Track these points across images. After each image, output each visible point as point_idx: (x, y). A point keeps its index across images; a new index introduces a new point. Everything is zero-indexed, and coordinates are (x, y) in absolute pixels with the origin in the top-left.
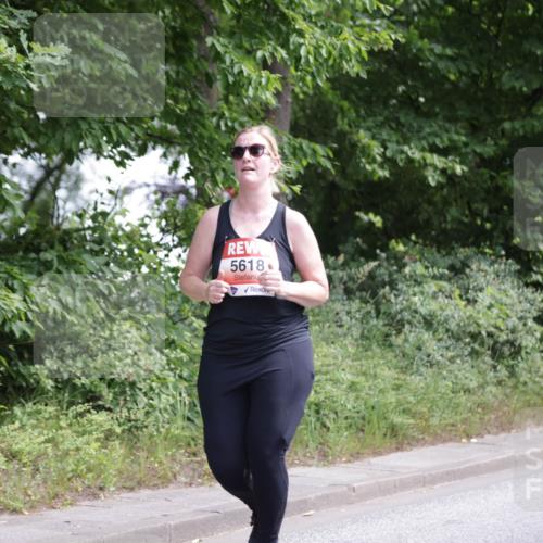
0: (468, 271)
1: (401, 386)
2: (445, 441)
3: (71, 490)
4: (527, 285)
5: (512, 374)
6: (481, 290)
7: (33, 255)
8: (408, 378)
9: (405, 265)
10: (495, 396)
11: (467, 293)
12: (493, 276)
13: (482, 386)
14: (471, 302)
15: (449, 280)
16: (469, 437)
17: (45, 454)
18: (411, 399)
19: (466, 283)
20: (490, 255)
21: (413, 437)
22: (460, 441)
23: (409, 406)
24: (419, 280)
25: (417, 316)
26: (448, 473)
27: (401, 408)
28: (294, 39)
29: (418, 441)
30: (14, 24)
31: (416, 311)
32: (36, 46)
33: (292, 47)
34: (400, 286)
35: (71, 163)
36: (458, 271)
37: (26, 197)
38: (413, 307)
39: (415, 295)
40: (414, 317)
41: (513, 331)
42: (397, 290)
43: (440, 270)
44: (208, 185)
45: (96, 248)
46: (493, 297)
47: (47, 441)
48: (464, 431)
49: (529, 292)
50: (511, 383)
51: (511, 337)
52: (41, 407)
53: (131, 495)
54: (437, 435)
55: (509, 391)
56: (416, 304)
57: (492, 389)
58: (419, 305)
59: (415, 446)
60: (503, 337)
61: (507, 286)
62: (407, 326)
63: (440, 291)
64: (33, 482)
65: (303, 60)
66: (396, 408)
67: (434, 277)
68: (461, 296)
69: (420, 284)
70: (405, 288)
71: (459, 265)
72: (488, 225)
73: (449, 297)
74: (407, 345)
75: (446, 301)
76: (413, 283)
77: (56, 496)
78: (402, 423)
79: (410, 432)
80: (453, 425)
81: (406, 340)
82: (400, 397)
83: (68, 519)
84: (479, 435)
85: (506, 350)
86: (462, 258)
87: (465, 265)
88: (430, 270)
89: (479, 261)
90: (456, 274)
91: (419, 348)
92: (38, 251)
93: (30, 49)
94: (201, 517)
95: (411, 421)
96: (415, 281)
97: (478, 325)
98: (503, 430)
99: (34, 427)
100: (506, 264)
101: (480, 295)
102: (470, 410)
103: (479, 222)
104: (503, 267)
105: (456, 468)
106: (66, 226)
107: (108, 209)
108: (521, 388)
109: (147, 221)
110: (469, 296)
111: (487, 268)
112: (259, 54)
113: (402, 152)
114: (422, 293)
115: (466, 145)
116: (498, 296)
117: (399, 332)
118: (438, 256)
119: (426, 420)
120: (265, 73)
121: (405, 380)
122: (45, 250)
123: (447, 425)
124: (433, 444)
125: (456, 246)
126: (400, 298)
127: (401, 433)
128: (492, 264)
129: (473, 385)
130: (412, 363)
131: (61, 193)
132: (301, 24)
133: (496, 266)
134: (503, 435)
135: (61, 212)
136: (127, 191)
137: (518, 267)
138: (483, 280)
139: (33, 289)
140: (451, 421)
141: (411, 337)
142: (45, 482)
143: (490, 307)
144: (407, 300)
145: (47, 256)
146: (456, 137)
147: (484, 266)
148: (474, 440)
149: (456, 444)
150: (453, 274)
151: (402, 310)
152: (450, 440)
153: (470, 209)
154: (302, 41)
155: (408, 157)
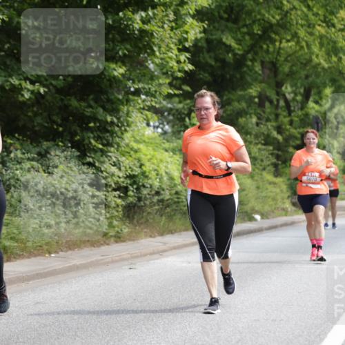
0: (48, 156)
1: (9, 223)
2: (35, 256)
4: (84, 164)
6: (57, 167)
8: (14, 219)
9: (11, 152)
11: (48, 169)
12: (63, 159)
15: (37, 161)
16: (50, 253)
18: (15, 231)
19: (48, 163)
20: (62, 146)
21: (17, 254)
22: (45, 256)
23: (14, 235)
24: (20, 161)
25: (19, 182)
26: (37, 274)
27: (9, 237)
29: (20, 255)
31: (18, 180)
34: (8, 164)
36: (43, 156)
38: (16, 177)
39: (17, 170)
40: (17, 183)
42: (6, 167)
43: (32, 155)
46: (64, 171)
48: (47, 250)
49: (85, 169)
54: (31, 252)
56: (17, 175)
58: (19, 176)
59: (18, 259)
61: (72, 164)
62: (13, 188)
63: (33, 167)
66: (6, 236)
67: (29, 159)
68: (44, 171)
69: (20, 163)
70: (11, 166)
71: (43, 152)
72: (61, 129)
73: (38, 171)
74: (13, 200)
75: (36, 173)
76: (16, 163)
78: (10, 246)
79: (15, 251)
80: (40, 246)
81: (12, 197)
82: (9, 230)
84: (56, 252)
86: (45, 148)
87: (47, 152)
88: (26, 155)
89: (55, 150)
90: (42, 158)
91: (20, 201)
95: (16, 244)
96: (17, 161)
98: (70, 249)
100: (71, 152)
101: (56, 170)
103: (55, 127)
104: (69, 153)
105: (42, 271)
110: (49, 171)
111: (60, 154)
113: (8, 81)
114: (21, 169)
116: (67, 170)
117: (8, 191)
118: (31, 146)
119: (25, 244)
121: (11, 220)
123: (37, 246)
124: (28, 257)
125: (42, 141)
126: (9, 172)
127: (9, 251)
128: (63, 151)
130: (16, 210)
133: (65, 153)
134: (70, 252)
137: (79, 154)
138: (57, 161)
140: (39, 244)
141: (15, 195)
144: (13, 173)
147: (58, 153)
148: (53, 255)
149: (42, 258)
150: (40, 157)
151: (9, 179)
152: (39, 255)
153: (50, 119)
155: (11, 84)
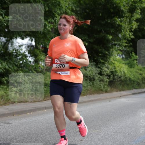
3: (8, 102)
4: (97, 67)
5: (93, 84)
6: (88, 68)
7: (3, 57)
10: (90, 88)
11: (85, 68)
13: (87, 86)
14: (86, 70)
16: (84, 95)
17: (4, 95)
22: (82, 96)
28: (55, 18)
30: (2, 13)
32: (6, 17)
33: (55, 20)
35: (11, 40)
37: (3, 46)
41: (94, 76)
44: (38, 45)
45: (15, 56)
46: (90, 69)
47: (5, 93)
49: (97, 69)
50: (93, 85)
51: (93, 77)
52: (4, 86)
53: (20, 104)
55: (92, 87)
57: (89, 87)
60: (92, 77)
61: (93, 67)
64: (2, 101)
65: (56, 22)
77: (6, 103)
83: (8, 107)
84: (86, 95)
85: (92, 79)
92: (4, 56)
93: (5, 17)
94: (33, 108)
97: (87, 74)
98: (91, 94)
99: (2, 90)
100: (93, 63)
102: (85, 91)
106: (10, 52)
107: (18, 49)
108: (94, 87)
109: (26, 51)
112: (49, 20)
115: (87, 39)
116: (91, 69)
120: (50, 24)
122: (6, 56)
129: (85, 86)
131: (10, 45)
132: (57, 15)
134: (90, 96)
135: (9, 49)
136: (22, 46)
137: (95, 64)
139: (3, 64)
142: (4, 100)
143: (90, 71)
145: (6, 57)
146: (86, 38)
148: (85, 96)
154: (56, 18)
